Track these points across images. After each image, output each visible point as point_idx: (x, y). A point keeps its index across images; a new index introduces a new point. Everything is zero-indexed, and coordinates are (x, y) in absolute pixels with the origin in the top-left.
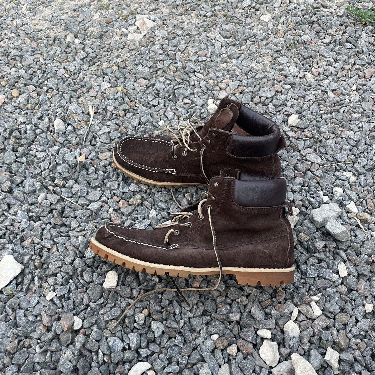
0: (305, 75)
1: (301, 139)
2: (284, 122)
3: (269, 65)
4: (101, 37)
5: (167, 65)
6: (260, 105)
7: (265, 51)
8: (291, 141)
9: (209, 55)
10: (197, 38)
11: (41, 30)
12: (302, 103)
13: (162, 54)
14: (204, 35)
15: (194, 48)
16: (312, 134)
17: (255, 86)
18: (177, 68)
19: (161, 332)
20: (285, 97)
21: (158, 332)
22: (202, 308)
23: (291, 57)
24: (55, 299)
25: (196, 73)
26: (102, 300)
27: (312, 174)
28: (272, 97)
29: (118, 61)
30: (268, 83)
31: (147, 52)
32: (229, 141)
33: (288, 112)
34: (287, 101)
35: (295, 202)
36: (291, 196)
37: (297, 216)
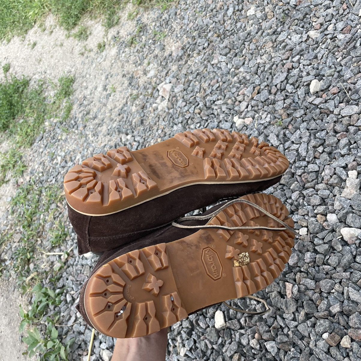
0: (308, 36)
1: (330, 99)
3: (272, 51)
4: (142, 122)
5: (192, 112)
6: (279, 93)
7: (264, 40)
8: (321, 108)
9: (220, 79)
10: (206, 72)
11: (105, 145)
12: (316, 65)
13: (186, 105)
14: (209, 66)
15: (207, 82)
16: (338, 88)
17: (268, 79)
18: (200, 109)
19: (276, 350)
20: (298, 69)
21: (273, 351)
22: (302, 313)
23: (289, 28)
24: (187, 353)
25: (216, 103)
26: (220, 341)
27: (355, 128)
28: (286, 78)
29: (159, 133)
30: (278, 68)
31: (175, 111)
33: (306, 82)
34: (302, 71)
35: (349, 166)
36: (342, 162)
37: (357, 178)
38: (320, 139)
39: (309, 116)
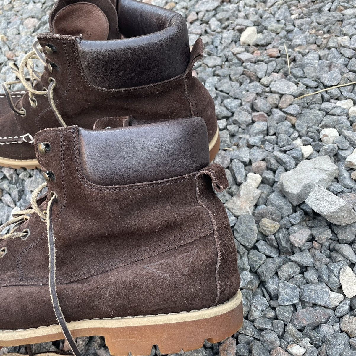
1: (262, 61)
2: (236, 42)
6: (198, 23)
8: (245, 67)
12: (261, 10)
16: (280, 51)
20: (236, 5)
27: (281, 113)
28: (215, 9)
32: (79, 57)
33: (240, 25)
34: (239, 11)
35: (254, 165)
36: (245, 154)
37: (258, 188)
38: (227, 109)
39: (225, 71)
